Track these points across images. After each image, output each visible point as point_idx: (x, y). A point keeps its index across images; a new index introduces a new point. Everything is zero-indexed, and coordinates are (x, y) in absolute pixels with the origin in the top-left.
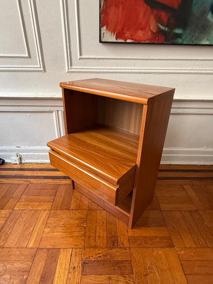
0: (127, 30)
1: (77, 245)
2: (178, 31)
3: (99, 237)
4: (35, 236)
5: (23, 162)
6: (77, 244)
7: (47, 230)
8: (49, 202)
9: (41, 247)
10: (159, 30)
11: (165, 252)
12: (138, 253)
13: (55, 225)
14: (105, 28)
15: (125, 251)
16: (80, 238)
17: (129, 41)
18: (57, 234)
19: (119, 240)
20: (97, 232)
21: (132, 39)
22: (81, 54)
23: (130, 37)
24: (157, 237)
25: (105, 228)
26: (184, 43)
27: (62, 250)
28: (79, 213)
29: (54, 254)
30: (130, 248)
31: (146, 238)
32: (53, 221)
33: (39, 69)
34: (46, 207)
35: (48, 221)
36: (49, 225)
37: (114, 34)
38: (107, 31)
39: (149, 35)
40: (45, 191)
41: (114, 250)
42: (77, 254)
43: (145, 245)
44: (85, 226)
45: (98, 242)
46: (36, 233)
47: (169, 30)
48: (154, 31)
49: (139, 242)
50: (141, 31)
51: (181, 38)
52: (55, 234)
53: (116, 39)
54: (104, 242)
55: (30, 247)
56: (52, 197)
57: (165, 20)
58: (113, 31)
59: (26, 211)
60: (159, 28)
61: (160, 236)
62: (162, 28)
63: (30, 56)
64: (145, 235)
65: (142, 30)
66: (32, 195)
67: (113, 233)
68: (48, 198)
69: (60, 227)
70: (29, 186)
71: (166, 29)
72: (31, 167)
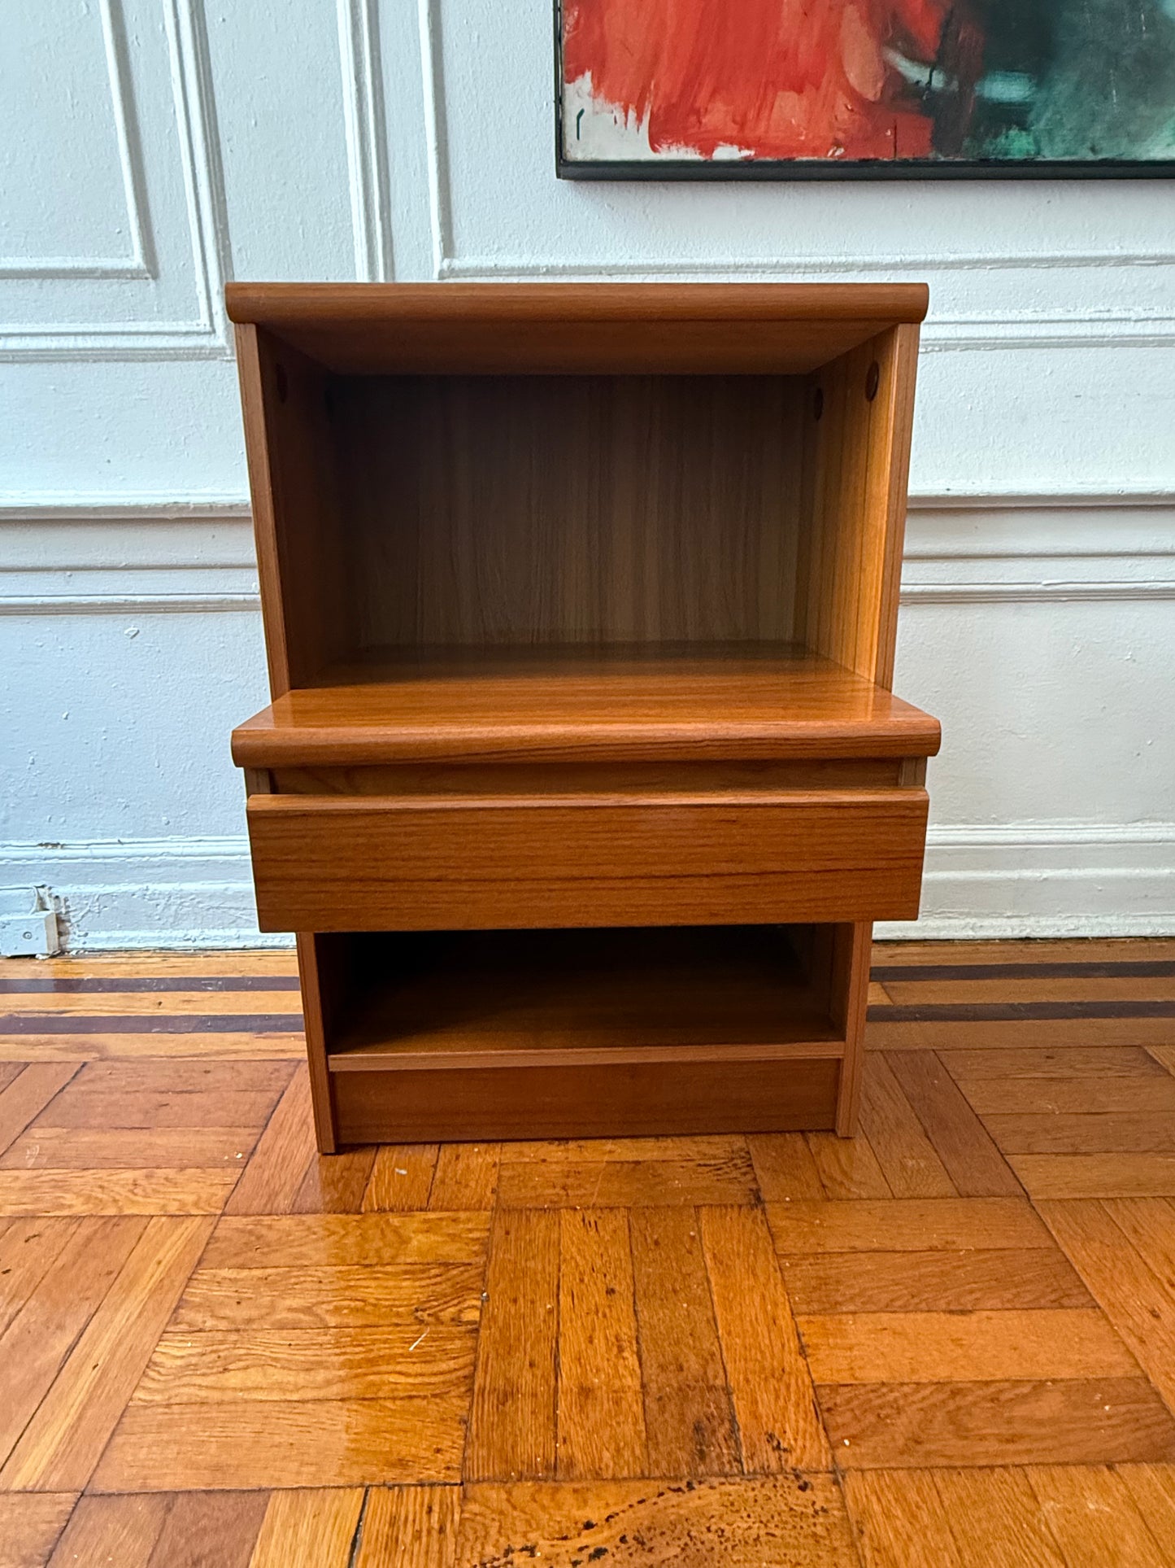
0: (714, 93)
1: (402, 1463)
2: (1006, 89)
3: (586, 1392)
4: (78, 1396)
5: (74, 944)
6: (405, 1451)
7: (176, 1351)
8: (215, 1163)
9: (108, 1481)
10: (900, 90)
11: (1132, 1503)
12: (913, 1517)
13: (243, 1313)
14: (585, 82)
15: (798, 1499)
16: (434, 1409)
17: (725, 153)
18: (254, 1377)
19: (742, 1418)
20: (564, 1360)
21: (743, 144)
22: (448, 250)
23: (732, 130)
24: (1039, 1386)
25: (626, 1331)
26: (1048, 155)
27: (280, 1504)
28: (429, 1228)
29: (208, 1543)
30: (837, 1476)
31: (955, 1393)
32: (225, 1291)
33: (203, 341)
34: (191, 1198)
35: (197, 1292)
36: (198, 1318)
37: (639, 119)
38: (600, 100)
39: (843, 114)
40: (196, 1098)
41: (707, 1497)
42: (406, 1538)
43: (955, 1446)
44: (473, 1315)
45: (578, 1437)
46: (89, 1376)
47: (955, 86)
48: (871, 94)
49: (902, 1426)
50: (793, 95)
51: (1023, 127)
52: (233, 1379)
53: (654, 143)
54: (628, 1429)
55: (17, 1485)
56: (244, 1137)
57: (928, 31)
58: (634, 101)
59: (38, 1226)
60: (894, 78)
61: (1065, 1373)
62: (915, 73)
63: (152, 269)
64: (943, 1373)
65: (800, 90)
66: (101, 1129)
67: (693, 1364)
68: (210, 1141)
69: (281, 1326)
70: (86, 1075)
71: (938, 81)
72: (120, 970)
